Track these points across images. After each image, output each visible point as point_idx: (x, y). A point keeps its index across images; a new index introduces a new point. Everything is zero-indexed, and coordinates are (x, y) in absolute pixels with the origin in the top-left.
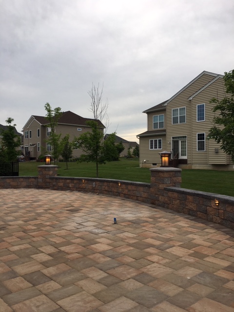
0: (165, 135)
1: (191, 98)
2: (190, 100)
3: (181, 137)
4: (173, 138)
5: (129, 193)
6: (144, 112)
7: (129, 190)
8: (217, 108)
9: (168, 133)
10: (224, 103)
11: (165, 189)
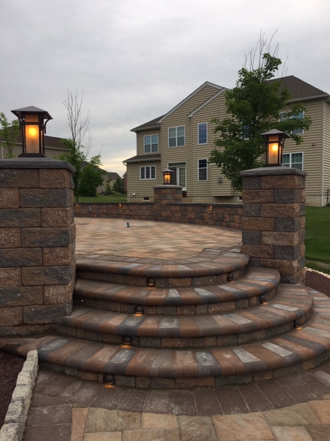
0: (159, 161)
1: (191, 115)
2: (190, 118)
3: (179, 164)
4: (170, 165)
5: (131, 213)
6: (132, 130)
7: (131, 211)
8: (218, 129)
9: (163, 159)
10: (224, 124)
11: (168, 204)
